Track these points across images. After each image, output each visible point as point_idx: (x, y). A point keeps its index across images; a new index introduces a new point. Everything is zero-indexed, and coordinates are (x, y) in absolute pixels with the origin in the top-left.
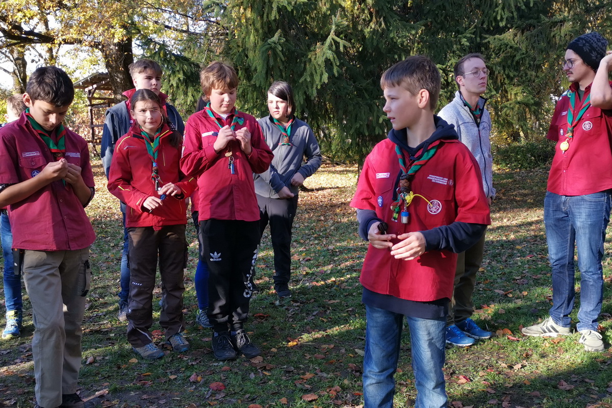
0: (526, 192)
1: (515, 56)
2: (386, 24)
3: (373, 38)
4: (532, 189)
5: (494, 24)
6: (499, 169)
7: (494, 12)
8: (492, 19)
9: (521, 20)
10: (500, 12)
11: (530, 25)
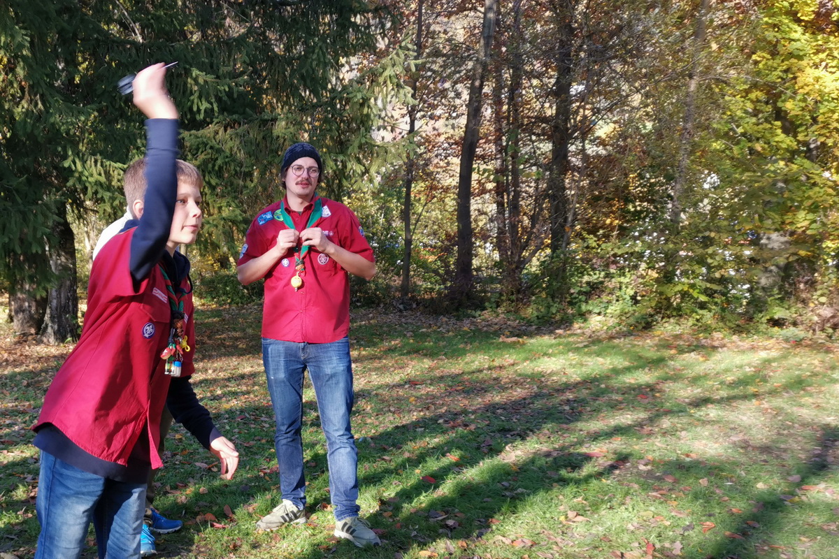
0: (237, 334)
1: (217, 159)
2: (44, 104)
3: (25, 122)
4: (244, 330)
5: (189, 117)
6: (203, 305)
7: (189, 100)
8: (186, 109)
9: (223, 114)
10: (196, 101)
11: (235, 121)
